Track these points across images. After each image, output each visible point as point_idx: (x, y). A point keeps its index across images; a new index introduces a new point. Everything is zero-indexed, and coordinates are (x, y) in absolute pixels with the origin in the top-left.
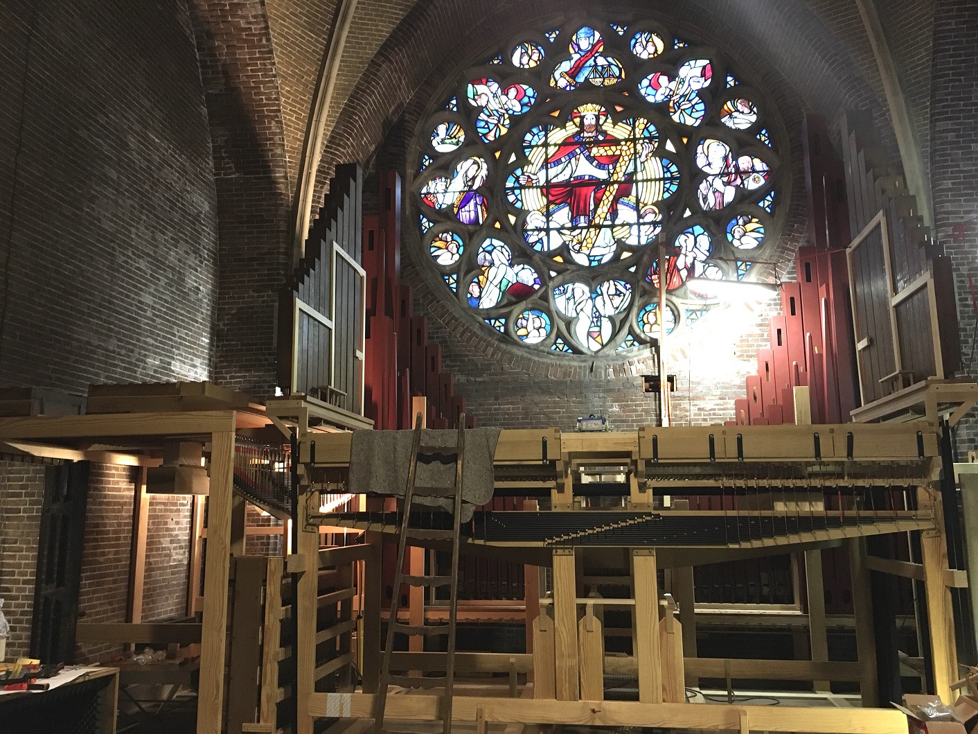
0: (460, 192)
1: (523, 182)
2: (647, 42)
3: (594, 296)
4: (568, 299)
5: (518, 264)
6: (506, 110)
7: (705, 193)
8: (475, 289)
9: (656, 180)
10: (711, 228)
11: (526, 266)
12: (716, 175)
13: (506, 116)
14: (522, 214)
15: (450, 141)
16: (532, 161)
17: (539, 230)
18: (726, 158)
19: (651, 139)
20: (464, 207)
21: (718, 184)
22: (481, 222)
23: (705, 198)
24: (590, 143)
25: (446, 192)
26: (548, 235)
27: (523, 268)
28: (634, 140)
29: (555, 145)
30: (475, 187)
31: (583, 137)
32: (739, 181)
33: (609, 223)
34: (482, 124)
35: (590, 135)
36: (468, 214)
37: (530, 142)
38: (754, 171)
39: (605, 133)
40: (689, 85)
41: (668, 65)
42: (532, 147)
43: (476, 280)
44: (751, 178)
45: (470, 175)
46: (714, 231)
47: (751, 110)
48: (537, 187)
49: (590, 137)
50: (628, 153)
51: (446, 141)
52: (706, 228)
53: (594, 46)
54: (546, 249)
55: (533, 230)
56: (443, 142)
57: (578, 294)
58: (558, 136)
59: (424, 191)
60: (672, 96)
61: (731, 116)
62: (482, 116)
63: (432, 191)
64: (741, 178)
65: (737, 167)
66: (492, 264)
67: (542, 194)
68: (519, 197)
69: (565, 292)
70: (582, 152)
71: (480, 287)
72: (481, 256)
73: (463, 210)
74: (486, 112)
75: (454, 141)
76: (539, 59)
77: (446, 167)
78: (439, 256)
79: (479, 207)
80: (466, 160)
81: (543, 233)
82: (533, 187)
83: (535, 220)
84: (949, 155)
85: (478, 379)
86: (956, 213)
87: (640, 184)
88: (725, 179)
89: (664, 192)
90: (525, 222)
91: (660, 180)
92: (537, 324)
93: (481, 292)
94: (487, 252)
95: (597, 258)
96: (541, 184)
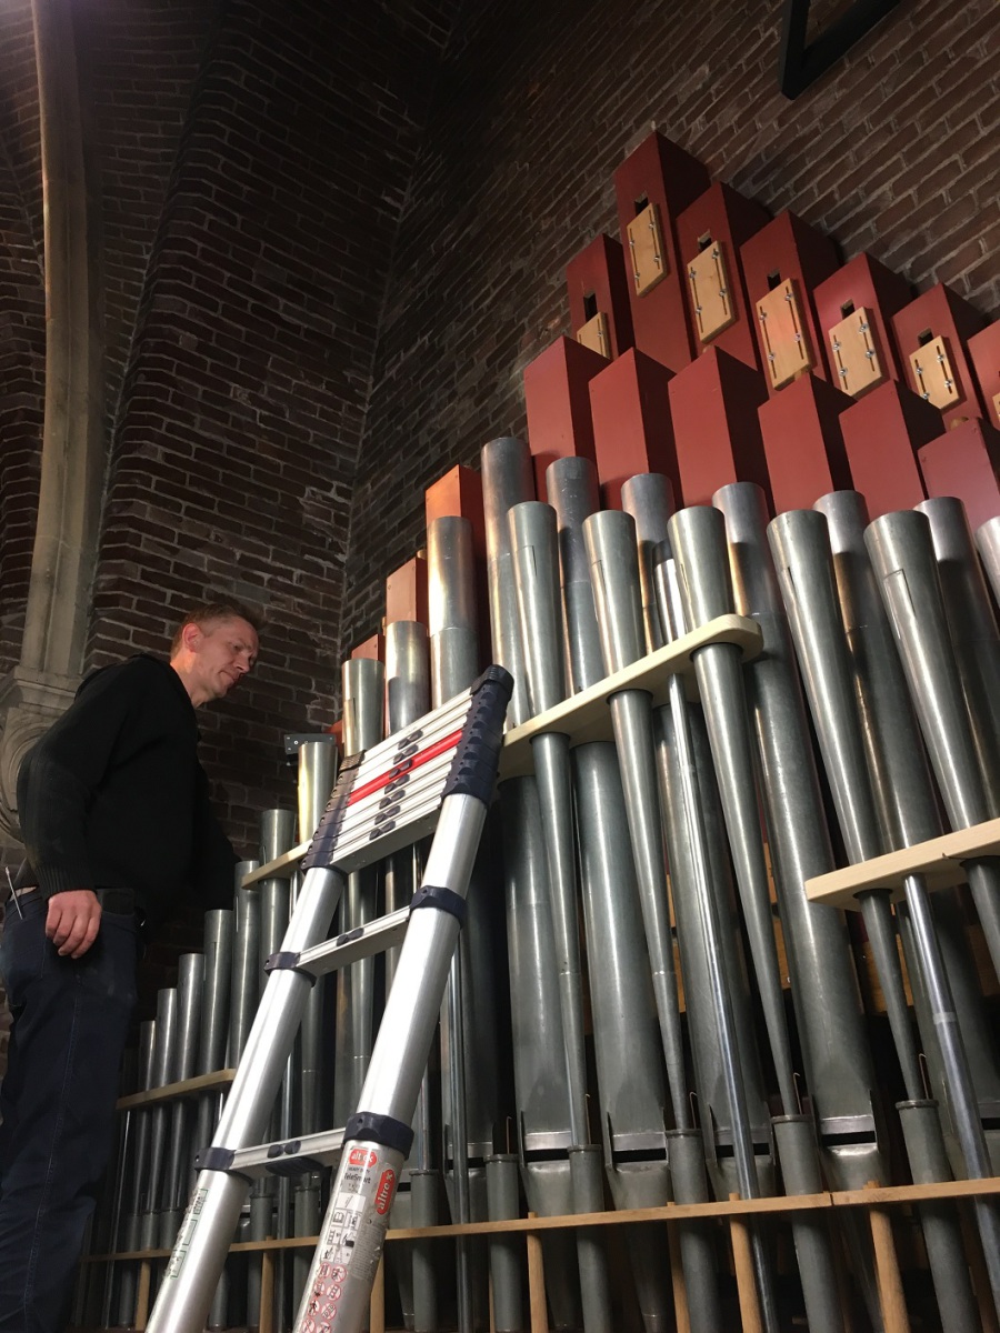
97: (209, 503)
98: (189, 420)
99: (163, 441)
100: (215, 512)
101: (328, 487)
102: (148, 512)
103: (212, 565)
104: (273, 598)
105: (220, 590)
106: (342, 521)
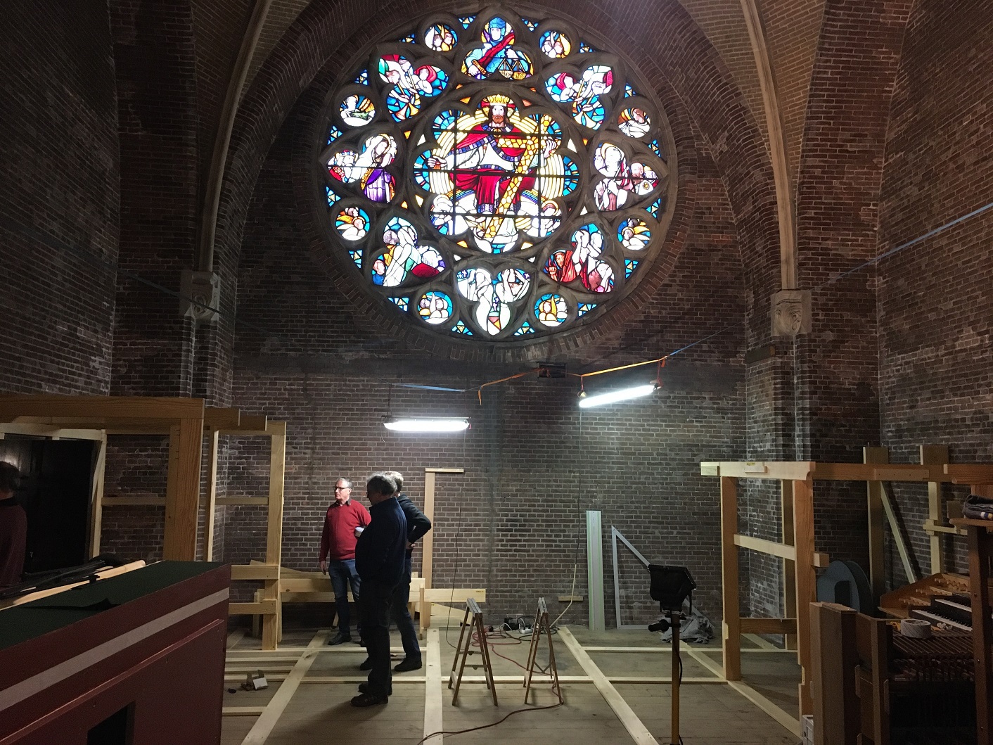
0: (368, 168)
1: (431, 165)
2: (556, 41)
3: (495, 282)
4: (471, 283)
5: (424, 246)
6: (417, 90)
7: (600, 193)
8: (379, 267)
9: (557, 176)
10: (605, 228)
11: (431, 248)
12: (611, 178)
13: (417, 96)
14: (429, 196)
15: (359, 114)
16: (441, 145)
17: (446, 214)
18: (620, 163)
19: (555, 137)
20: (371, 183)
21: (613, 186)
22: (388, 200)
23: (601, 199)
24: (497, 133)
25: (353, 166)
26: (453, 219)
27: (428, 250)
28: (539, 136)
29: (464, 131)
30: (383, 165)
31: (492, 127)
32: (631, 186)
33: (513, 213)
34: (393, 101)
35: (498, 125)
36: (375, 190)
37: (440, 125)
38: (644, 178)
39: (511, 125)
40: (592, 89)
41: (575, 67)
42: (441, 131)
43: (381, 257)
44: (642, 184)
45: (379, 153)
46: (607, 231)
47: (645, 120)
48: (445, 171)
49: (497, 128)
50: (533, 148)
51: (356, 114)
52: (601, 227)
53: (505, 38)
54: (451, 234)
55: (439, 214)
56: (352, 114)
57: (480, 279)
58: (467, 123)
59: (331, 162)
60: (576, 97)
61: (627, 124)
62: (393, 94)
63: (339, 164)
64: (633, 183)
65: (630, 172)
66: (398, 243)
67: (450, 178)
68: (427, 179)
69: (467, 276)
70: (489, 142)
71: (385, 265)
72: (387, 235)
73: (371, 186)
74: (397, 89)
75: (363, 114)
76: (451, 44)
77: (354, 140)
78: (344, 230)
79: (387, 185)
80: (375, 136)
81: (449, 217)
82: (440, 171)
83: (441, 204)
84: (814, 188)
85: (382, 356)
86: (817, 239)
87: (542, 179)
88: (619, 183)
89: (564, 189)
90: (431, 205)
91: (561, 177)
92: (439, 306)
93: (385, 270)
94: (394, 231)
95: (500, 246)
96: (449, 169)
97: (829, 224)
98: (821, 198)
99: (814, 208)
100: (832, 226)
101: (869, 205)
102: (811, 233)
103: (832, 245)
104: (853, 250)
105: (835, 252)
106: (875, 216)
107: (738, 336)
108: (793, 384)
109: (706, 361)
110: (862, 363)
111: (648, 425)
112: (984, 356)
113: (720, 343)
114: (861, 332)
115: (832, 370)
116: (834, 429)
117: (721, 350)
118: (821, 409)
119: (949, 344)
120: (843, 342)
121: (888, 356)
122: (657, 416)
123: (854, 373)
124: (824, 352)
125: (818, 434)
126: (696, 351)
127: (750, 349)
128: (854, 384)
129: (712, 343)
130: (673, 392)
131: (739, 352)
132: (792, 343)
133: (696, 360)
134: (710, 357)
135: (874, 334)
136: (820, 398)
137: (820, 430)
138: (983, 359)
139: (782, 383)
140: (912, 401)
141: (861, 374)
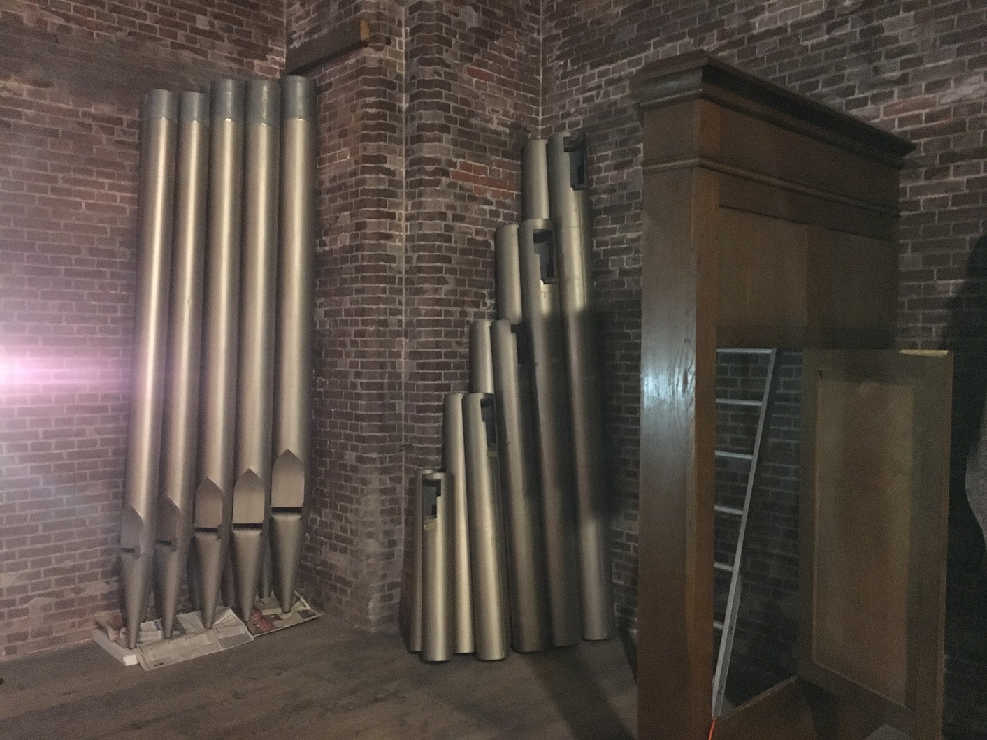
107: (270, 16)
108: (400, 110)
109: (204, 54)
110: (517, 87)
111: (65, 180)
112: (837, 33)
113: (234, 21)
114: (518, 25)
115: (473, 88)
116: (475, 206)
117: (236, 36)
118: (454, 165)
119: (733, 24)
120: (493, 37)
121: (565, 76)
122: (90, 161)
123: (505, 103)
124: (462, 47)
125: (450, 214)
126: (183, 28)
127: (296, 44)
128: (505, 125)
129: (217, 16)
130: (127, 112)
131: (271, 51)
132: (400, 24)
133: (182, 46)
134: (213, 47)
135: (535, 35)
136: (454, 142)
137: (452, 207)
138: (832, 41)
139: (379, 105)
140: (623, 154)
141: (516, 107)
